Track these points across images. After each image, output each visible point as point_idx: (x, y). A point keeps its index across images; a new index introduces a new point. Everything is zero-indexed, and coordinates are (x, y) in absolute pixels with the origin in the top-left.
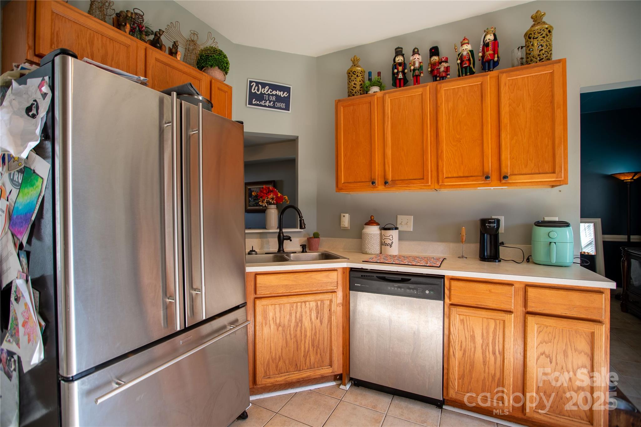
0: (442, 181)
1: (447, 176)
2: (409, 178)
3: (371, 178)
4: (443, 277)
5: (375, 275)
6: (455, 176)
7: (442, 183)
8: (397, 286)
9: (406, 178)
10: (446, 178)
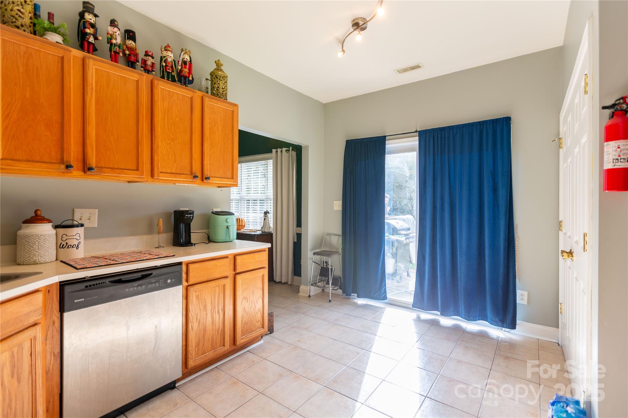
0: (158, 175)
1: (161, 171)
2: (119, 168)
3: (63, 159)
4: (180, 264)
5: (107, 281)
6: (168, 172)
7: (157, 177)
8: (137, 285)
9: (116, 167)
10: (161, 172)
